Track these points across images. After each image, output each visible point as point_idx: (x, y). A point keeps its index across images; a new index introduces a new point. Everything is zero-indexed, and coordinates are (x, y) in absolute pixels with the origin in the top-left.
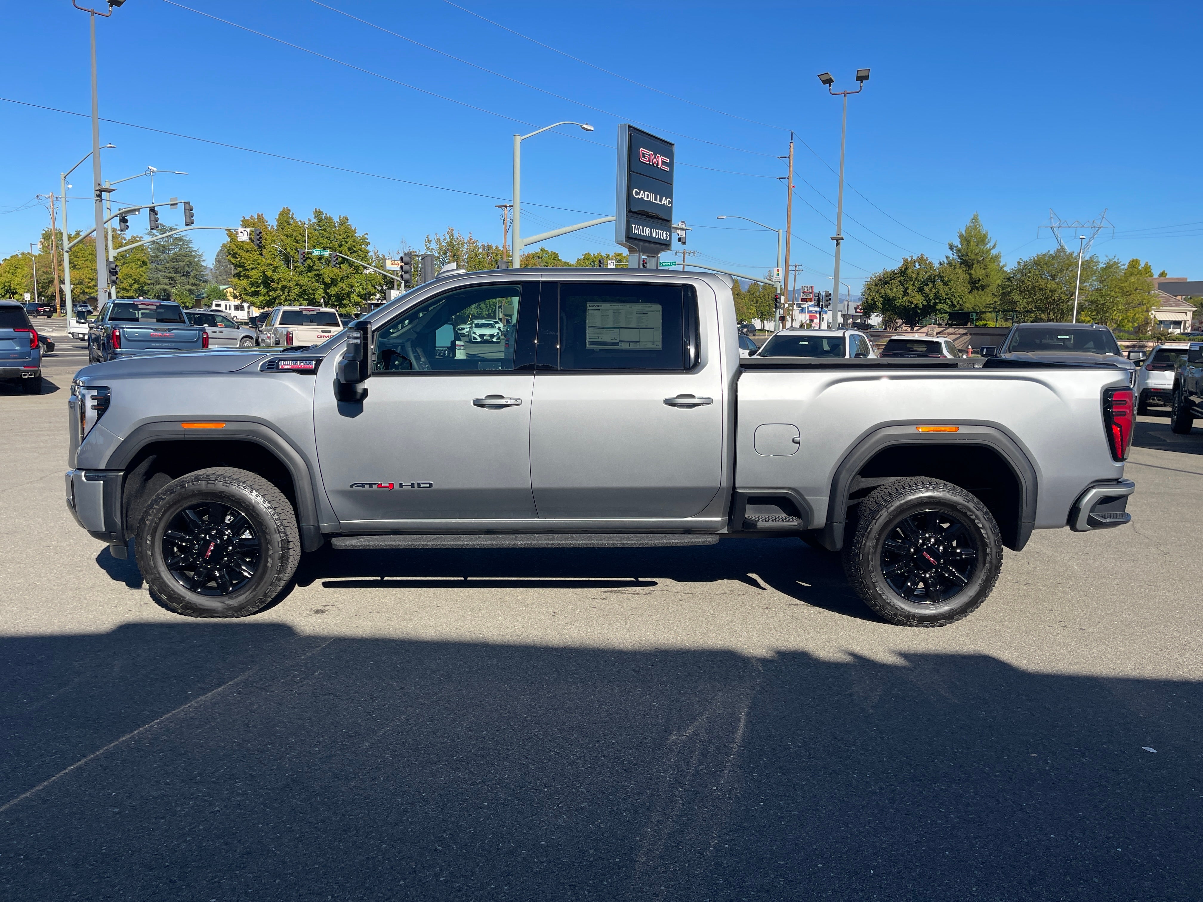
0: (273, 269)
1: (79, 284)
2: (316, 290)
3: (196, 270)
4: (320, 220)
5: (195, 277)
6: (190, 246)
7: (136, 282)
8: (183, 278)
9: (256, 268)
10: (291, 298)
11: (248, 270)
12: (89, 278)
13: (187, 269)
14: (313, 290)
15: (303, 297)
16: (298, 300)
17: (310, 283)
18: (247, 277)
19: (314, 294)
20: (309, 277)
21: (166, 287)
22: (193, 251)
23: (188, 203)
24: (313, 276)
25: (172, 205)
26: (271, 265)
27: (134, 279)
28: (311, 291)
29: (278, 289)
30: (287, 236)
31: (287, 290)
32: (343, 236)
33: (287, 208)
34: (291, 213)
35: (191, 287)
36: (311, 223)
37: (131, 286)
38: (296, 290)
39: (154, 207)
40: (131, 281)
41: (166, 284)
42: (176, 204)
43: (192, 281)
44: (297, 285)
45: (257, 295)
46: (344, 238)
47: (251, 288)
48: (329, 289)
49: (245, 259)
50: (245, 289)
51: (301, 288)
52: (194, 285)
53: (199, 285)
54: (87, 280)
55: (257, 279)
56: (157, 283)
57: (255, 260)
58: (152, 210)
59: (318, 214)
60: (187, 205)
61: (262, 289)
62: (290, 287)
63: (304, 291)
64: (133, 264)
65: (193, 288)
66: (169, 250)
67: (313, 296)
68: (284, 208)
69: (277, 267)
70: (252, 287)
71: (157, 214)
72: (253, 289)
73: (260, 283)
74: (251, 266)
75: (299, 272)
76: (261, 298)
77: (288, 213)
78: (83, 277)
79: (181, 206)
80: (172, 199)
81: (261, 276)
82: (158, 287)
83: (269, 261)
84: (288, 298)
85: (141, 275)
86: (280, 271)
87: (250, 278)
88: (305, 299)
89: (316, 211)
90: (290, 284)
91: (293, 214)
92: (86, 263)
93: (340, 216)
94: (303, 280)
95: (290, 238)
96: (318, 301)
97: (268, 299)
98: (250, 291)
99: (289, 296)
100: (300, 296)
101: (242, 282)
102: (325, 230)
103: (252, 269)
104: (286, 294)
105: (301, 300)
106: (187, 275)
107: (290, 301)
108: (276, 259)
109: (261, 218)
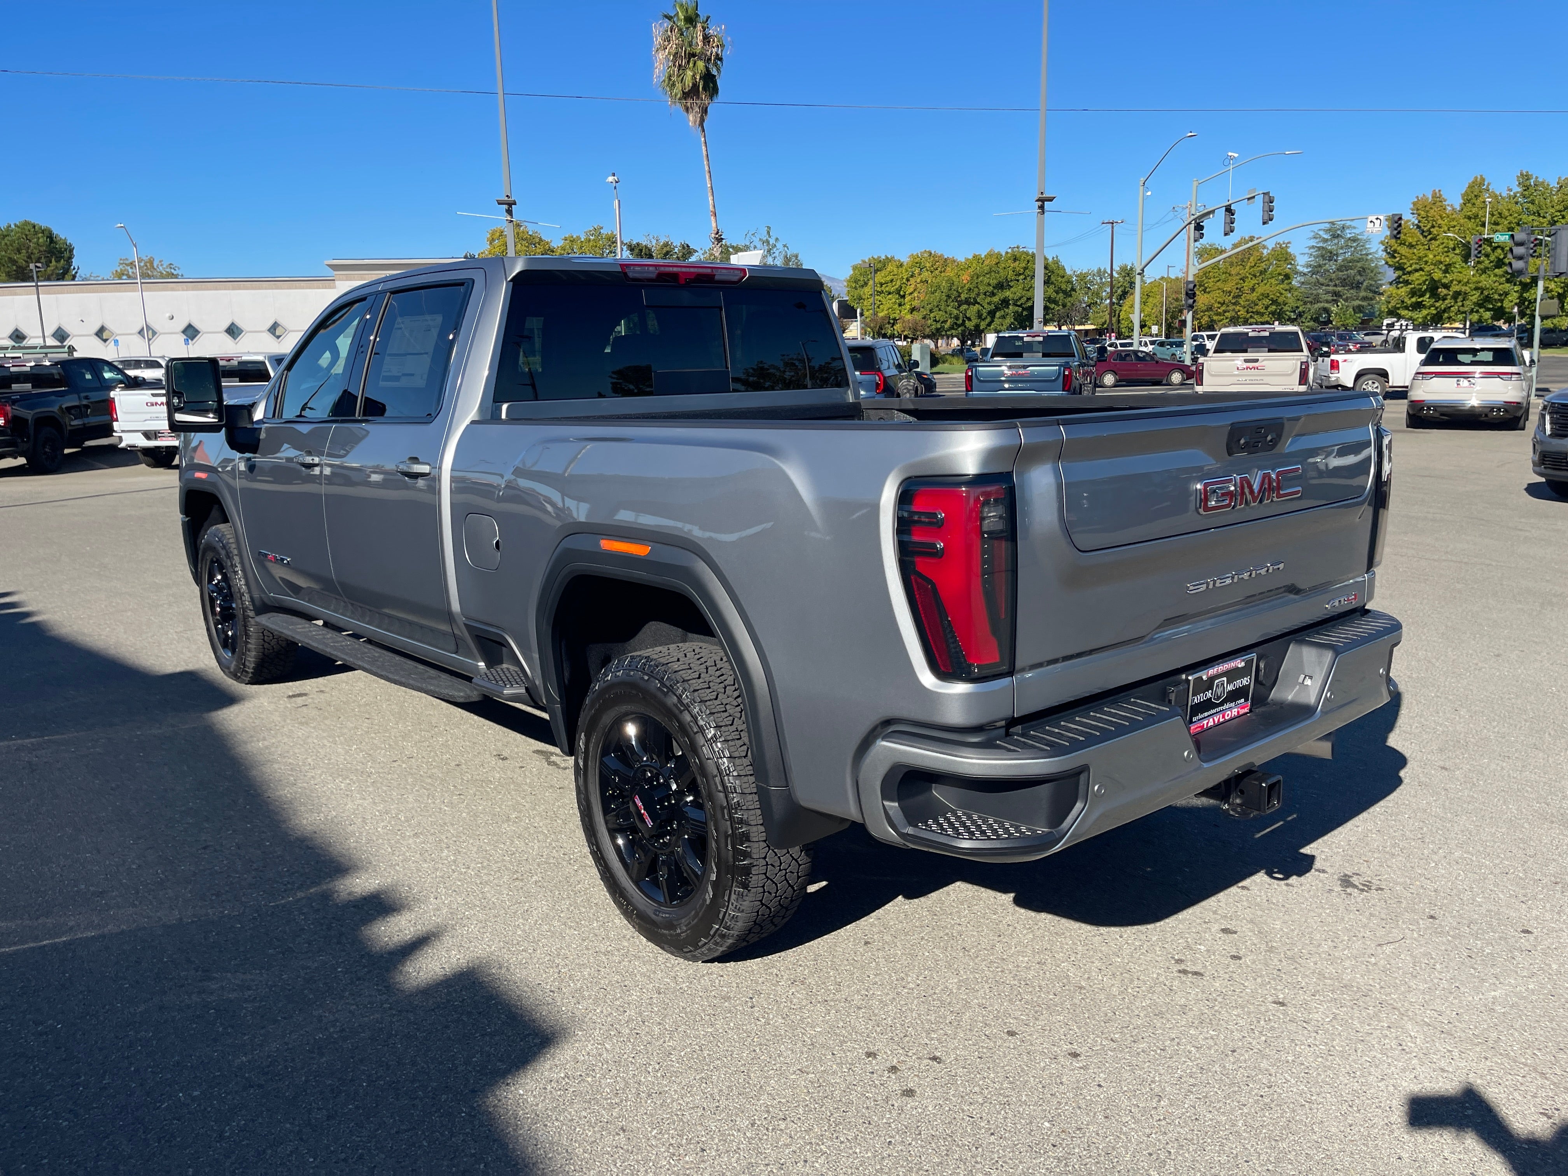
0: (1444, 268)
1: (1207, 310)
2: (1506, 294)
3: (1371, 279)
4: (1527, 188)
5: (1368, 289)
6: (1367, 246)
7: (1274, 302)
8: (1352, 291)
9: (1421, 269)
10: (1466, 309)
11: (1409, 273)
12: (1219, 303)
13: (1358, 278)
14: (1500, 295)
15: (1485, 307)
16: (1477, 312)
17: (1496, 284)
18: (1407, 283)
19: (1502, 301)
20: (1496, 275)
21: (1326, 305)
22: (1370, 254)
23: (1268, 193)
24: (1501, 273)
25: (1249, 199)
26: (1441, 263)
27: (1272, 300)
28: (1496, 297)
29: (1449, 297)
30: (1469, 218)
31: (1460, 298)
32: (1557, 208)
33: (1481, 176)
34: (1486, 183)
35: (1360, 303)
36: (1512, 193)
37: (1266, 308)
38: (1475, 297)
39: (1230, 205)
40: (1267, 302)
41: (1327, 302)
42: (1254, 197)
43: (1363, 294)
44: (1476, 289)
45: (1420, 308)
46: (1560, 211)
47: (1410, 298)
48: (1528, 291)
49: (1406, 257)
50: (1403, 302)
51: (1482, 293)
52: (1365, 299)
53: (1371, 299)
54: (1216, 305)
55: (1420, 284)
56: (1317, 300)
57: (1420, 258)
58: (1229, 210)
59: (1525, 179)
60: (1267, 197)
61: (1426, 299)
62: (1465, 293)
63: (1487, 296)
64: (1273, 280)
65: (1364, 303)
66: (1337, 255)
67: (1499, 304)
68: (1476, 178)
69: (1450, 265)
70: (1412, 297)
71: (1233, 215)
72: (1414, 300)
73: (1426, 290)
74: (1413, 267)
75: (1481, 269)
76: (1425, 312)
77: (1482, 183)
78: (1213, 301)
79: (1259, 200)
80: (1250, 192)
81: (1426, 280)
82: (1316, 306)
83: (1438, 258)
84: (1462, 309)
85: (1281, 294)
86: (1455, 270)
87: (1410, 284)
88: (1488, 310)
89: (1522, 174)
90: (1467, 288)
91: (1489, 184)
92: (1218, 284)
93: (1559, 178)
94: (1487, 281)
95: (1473, 220)
96: (1507, 310)
97: (1435, 312)
98: (1409, 302)
99: (1463, 306)
100: (1481, 306)
101: (1399, 291)
102: (1533, 202)
103: (1416, 270)
104: (1460, 304)
105: (1481, 310)
106: (1357, 286)
107: (1465, 312)
108: (1449, 254)
109: (1438, 199)
